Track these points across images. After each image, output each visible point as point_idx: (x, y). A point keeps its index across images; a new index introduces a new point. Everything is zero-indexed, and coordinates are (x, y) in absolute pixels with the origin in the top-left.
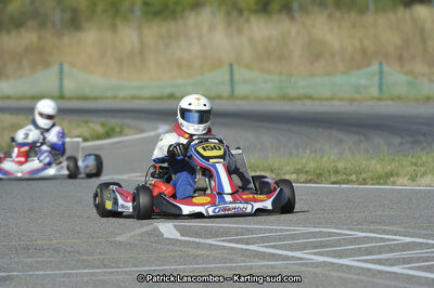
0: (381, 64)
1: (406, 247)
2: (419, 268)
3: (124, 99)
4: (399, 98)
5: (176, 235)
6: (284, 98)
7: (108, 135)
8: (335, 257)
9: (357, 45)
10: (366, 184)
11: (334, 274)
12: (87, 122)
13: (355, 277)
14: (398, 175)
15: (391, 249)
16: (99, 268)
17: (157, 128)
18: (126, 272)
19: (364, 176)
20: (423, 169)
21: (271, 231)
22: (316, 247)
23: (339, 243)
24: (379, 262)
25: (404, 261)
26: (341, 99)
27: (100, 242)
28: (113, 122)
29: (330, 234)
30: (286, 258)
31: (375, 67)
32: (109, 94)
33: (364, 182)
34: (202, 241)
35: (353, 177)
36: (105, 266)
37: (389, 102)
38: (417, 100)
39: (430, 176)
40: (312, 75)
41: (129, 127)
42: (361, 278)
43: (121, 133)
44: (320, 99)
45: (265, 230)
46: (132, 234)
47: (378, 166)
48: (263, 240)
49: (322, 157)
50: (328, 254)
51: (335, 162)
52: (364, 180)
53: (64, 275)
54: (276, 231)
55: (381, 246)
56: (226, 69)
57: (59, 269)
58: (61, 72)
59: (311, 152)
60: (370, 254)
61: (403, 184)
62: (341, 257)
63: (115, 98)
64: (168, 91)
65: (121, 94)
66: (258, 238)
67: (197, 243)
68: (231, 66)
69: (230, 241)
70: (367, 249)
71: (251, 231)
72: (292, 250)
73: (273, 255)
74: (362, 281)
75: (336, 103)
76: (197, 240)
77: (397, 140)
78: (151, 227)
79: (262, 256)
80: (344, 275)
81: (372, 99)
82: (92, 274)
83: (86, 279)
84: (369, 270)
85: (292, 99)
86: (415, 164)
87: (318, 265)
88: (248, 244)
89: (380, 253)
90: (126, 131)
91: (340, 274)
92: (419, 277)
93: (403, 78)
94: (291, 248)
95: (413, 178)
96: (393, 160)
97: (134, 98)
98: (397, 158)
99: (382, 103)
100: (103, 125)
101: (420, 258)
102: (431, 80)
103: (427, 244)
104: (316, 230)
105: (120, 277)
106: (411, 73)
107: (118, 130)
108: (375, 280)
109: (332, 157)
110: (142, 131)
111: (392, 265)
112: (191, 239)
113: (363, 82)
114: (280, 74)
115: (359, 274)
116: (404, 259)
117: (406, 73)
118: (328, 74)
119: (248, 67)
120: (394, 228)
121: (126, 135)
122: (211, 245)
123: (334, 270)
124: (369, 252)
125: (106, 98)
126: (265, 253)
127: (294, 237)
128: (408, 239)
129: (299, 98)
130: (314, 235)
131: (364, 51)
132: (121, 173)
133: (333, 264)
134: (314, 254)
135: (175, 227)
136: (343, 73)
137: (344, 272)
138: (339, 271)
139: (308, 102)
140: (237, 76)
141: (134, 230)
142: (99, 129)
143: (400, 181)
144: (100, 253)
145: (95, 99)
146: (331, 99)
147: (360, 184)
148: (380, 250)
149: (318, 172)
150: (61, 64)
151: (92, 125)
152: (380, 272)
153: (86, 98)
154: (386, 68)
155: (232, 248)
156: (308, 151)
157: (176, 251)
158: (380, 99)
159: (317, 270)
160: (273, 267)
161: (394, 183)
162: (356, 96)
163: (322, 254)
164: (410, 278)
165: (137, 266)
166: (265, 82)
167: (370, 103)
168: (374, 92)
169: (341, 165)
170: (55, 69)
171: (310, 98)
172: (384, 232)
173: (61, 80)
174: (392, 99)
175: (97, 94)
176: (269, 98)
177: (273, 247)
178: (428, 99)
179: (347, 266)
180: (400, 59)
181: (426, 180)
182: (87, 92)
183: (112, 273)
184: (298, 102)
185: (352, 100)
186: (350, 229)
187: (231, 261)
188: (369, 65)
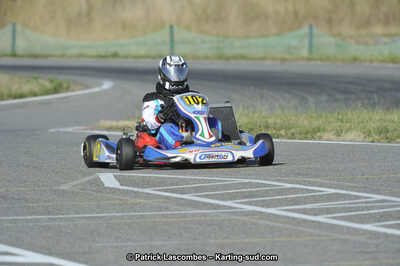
0: (311, 26)
1: (330, 197)
2: (342, 218)
3: (71, 57)
4: (328, 59)
5: (116, 184)
6: (220, 57)
7: (56, 91)
8: (263, 206)
9: (291, 8)
10: (295, 139)
11: (262, 222)
12: (36, 78)
13: (281, 225)
14: (324, 131)
15: (315, 199)
16: (43, 214)
17: (101, 84)
18: (68, 219)
19: (293, 131)
20: (348, 125)
21: (204, 181)
22: (246, 197)
23: (266, 193)
24: (304, 212)
25: (328, 211)
26: (273, 59)
27: (45, 191)
28: (61, 78)
29: (259, 185)
30: (218, 207)
31: (305, 30)
32: (58, 53)
33: (293, 136)
34: (140, 190)
35: (283, 132)
36: (49, 213)
37: (319, 63)
38: (344, 60)
39: (354, 132)
40: (247, 37)
41: (75, 83)
42: (288, 226)
43: (68, 89)
44: (254, 59)
45: (199, 180)
46: (75, 183)
47: (306, 122)
48: (196, 190)
49: (254, 113)
50: (257, 204)
51: (266, 117)
52: (293, 134)
53: (11, 221)
54: (210, 181)
55: (306, 197)
56: (167, 30)
57: (6, 215)
58: (14, 32)
59: (244, 108)
60: (296, 204)
61: (329, 139)
62: (268, 207)
63: (62, 56)
64: (112, 50)
65: (70, 52)
66: (192, 188)
67: (135, 193)
68: (171, 27)
69: (166, 191)
70: (293, 199)
71: (185, 182)
72: (223, 200)
73: (205, 204)
74: (287, 229)
75: (268, 62)
76: (136, 189)
77: (324, 98)
78: (92, 177)
79: (195, 205)
80: (271, 224)
81: (302, 59)
82: (37, 220)
83: (30, 224)
84: (294, 219)
85: (228, 59)
86: (341, 121)
87: (248, 213)
88: (182, 193)
89: (305, 203)
90: (72, 86)
91: (268, 223)
92: (342, 227)
93: (332, 40)
94: (222, 197)
95: (338, 134)
96: (321, 116)
97: (81, 56)
98: (324, 115)
99: (313, 63)
100: (51, 81)
101: (343, 208)
102: (358, 42)
103: (350, 196)
104: (246, 181)
105: (62, 224)
106: (339, 35)
107: (65, 85)
108: (301, 228)
109: (263, 113)
110: (87, 87)
111: (316, 215)
112: (130, 188)
113: (295, 43)
114: (218, 35)
115: (285, 222)
116: (328, 209)
117: (334, 36)
118: (262, 36)
119: (188, 28)
120: (319, 180)
121: (72, 91)
122: (148, 194)
123: (262, 219)
124: (295, 202)
125: (55, 56)
126: (198, 202)
127: (226, 187)
128: (332, 191)
129: (234, 58)
130: (244, 185)
131: (296, 14)
132: (67, 126)
133: (261, 213)
134: (244, 203)
135: (115, 176)
136: (276, 35)
137: (271, 221)
138: (266, 220)
139: (242, 62)
140: (177, 37)
141: (77, 179)
142: (48, 85)
143: (326, 136)
144: (45, 201)
145: (45, 56)
146: (264, 58)
147: (289, 138)
148: (305, 201)
149: (250, 126)
150: (14, 25)
151: (40, 81)
152: (305, 221)
153: (36, 56)
154: (316, 31)
155: (167, 197)
156: (241, 108)
157: (116, 199)
158: (309, 59)
159: (246, 218)
160: (205, 215)
161: (320, 138)
162: (288, 56)
163: (251, 204)
164: (333, 227)
165: (78, 213)
166: (203, 42)
167: (301, 63)
168: (305, 53)
169: (271, 121)
170: (8, 29)
171: (244, 57)
172: (310, 184)
173: (14, 39)
174: (321, 60)
175: (47, 52)
176: (206, 58)
177: (207, 196)
178: (355, 60)
179: (275, 215)
180: (329, 21)
181: (351, 136)
182: (38, 50)
183: (55, 219)
184: (233, 62)
185: (283, 60)
186: (278, 181)
187: (166, 209)
188: (300, 27)
